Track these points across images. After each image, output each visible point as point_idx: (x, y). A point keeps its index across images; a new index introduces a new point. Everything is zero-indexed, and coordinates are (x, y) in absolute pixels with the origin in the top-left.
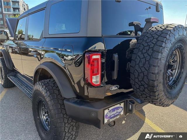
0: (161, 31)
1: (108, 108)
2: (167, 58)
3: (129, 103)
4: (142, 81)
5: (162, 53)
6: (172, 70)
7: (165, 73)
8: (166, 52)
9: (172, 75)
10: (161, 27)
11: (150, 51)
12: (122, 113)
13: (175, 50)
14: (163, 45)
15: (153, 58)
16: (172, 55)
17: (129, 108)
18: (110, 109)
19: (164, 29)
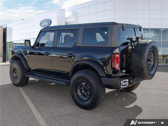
0: (144, 44)
1: (122, 81)
2: (147, 56)
3: (131, 80)
4: (138, 66)
5: (145, 54)
6: (150, 62)
7: (147, 63)
8: (147, 53)
9: (150, 65)
10: (144, 42)
11: (140, 53)
12: (128, 85)
13: (150, 52)
14: (145, 50)
15: (142, 55)
16: (149, 54)
17: (131, 82)
18: (123, 81)
19: (145, 43)
